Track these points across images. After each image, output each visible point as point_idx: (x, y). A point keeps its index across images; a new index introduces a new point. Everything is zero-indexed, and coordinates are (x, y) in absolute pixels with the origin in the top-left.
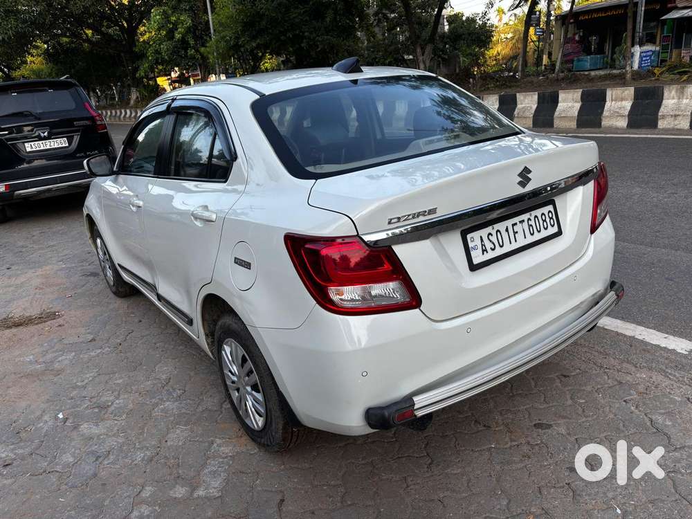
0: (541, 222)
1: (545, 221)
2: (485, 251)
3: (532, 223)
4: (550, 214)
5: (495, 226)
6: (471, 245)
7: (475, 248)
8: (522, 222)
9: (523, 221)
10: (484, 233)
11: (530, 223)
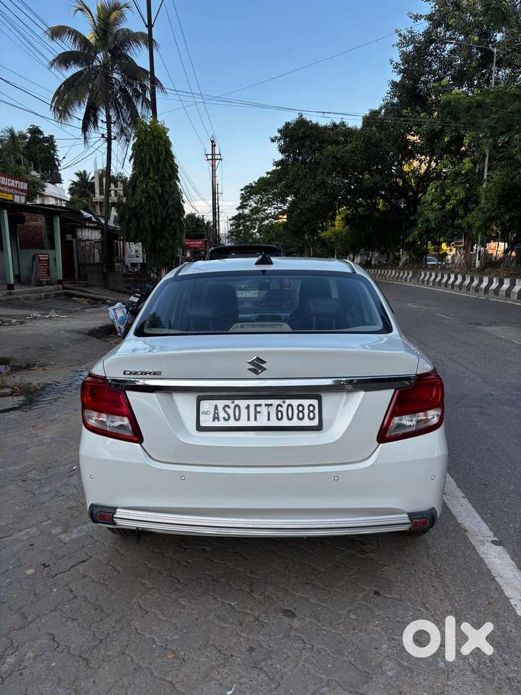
0: (296, 412)
1: (301, 412)
2: (216, 418)
3: (283, 410)
4: (311, 407)
5: (236, 401)
6: (203, 409)
7: (206, 413)
8: (269, 405)
9: (272, 405)
11: (280, 409)
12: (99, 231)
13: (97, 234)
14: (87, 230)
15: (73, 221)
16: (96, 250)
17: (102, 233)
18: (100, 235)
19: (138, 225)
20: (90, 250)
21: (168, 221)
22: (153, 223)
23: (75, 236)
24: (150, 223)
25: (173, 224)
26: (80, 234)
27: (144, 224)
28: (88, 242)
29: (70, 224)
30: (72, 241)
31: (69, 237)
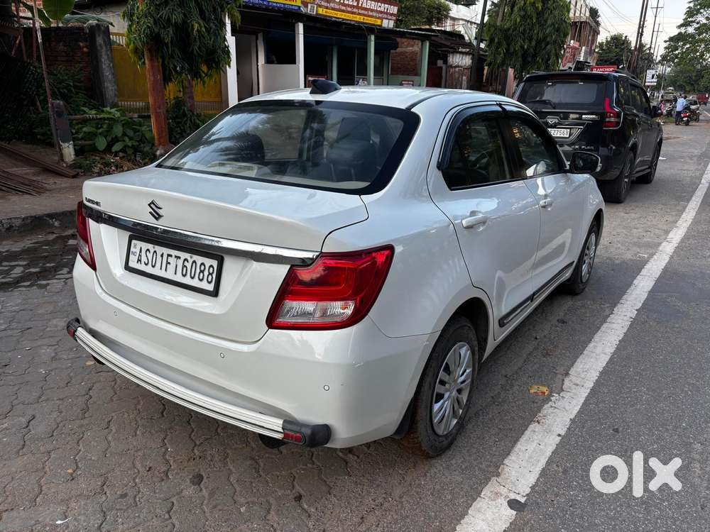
0: (198, 271)
1: (202, 272)
2: (139, 260)
3: (188, 265)
4: (211, 269)
5: (156, 246)
6: (132, 249)
7: (134, 253)
8: (178, 258)
9: (180, 258)
10: (145, 246)
11: (186, 263)
12: (471, 56)
13: (467, 60)
14: (458, 55)
15: (446, 46)
16: (464, 78)
17: (472, 59)
18: (471, 61)
19: (508, 50)
20: (458, 78)
21: (543, 45)
22: (526, 47)
23: (446, 62)
24: (522, 47)
25: (549, 47)
26: (451, 60)
27: (515, 49)
28: (457, 69)
29: (444, 49)
30: (441, 68)
31: (440, 63)
